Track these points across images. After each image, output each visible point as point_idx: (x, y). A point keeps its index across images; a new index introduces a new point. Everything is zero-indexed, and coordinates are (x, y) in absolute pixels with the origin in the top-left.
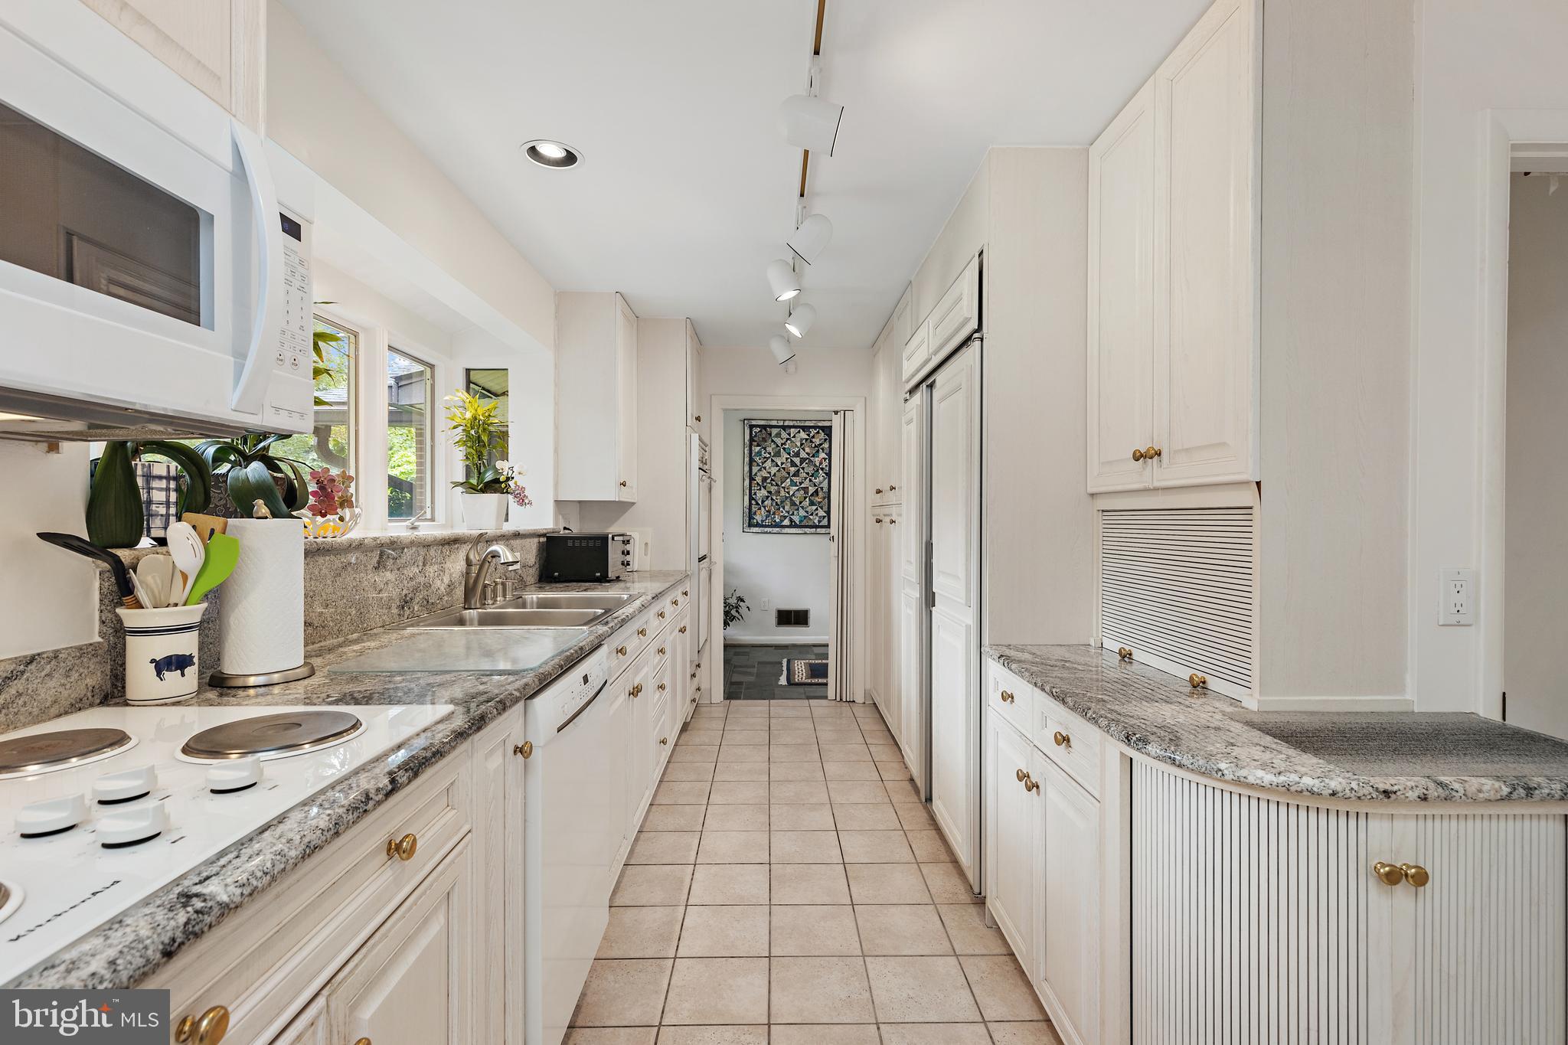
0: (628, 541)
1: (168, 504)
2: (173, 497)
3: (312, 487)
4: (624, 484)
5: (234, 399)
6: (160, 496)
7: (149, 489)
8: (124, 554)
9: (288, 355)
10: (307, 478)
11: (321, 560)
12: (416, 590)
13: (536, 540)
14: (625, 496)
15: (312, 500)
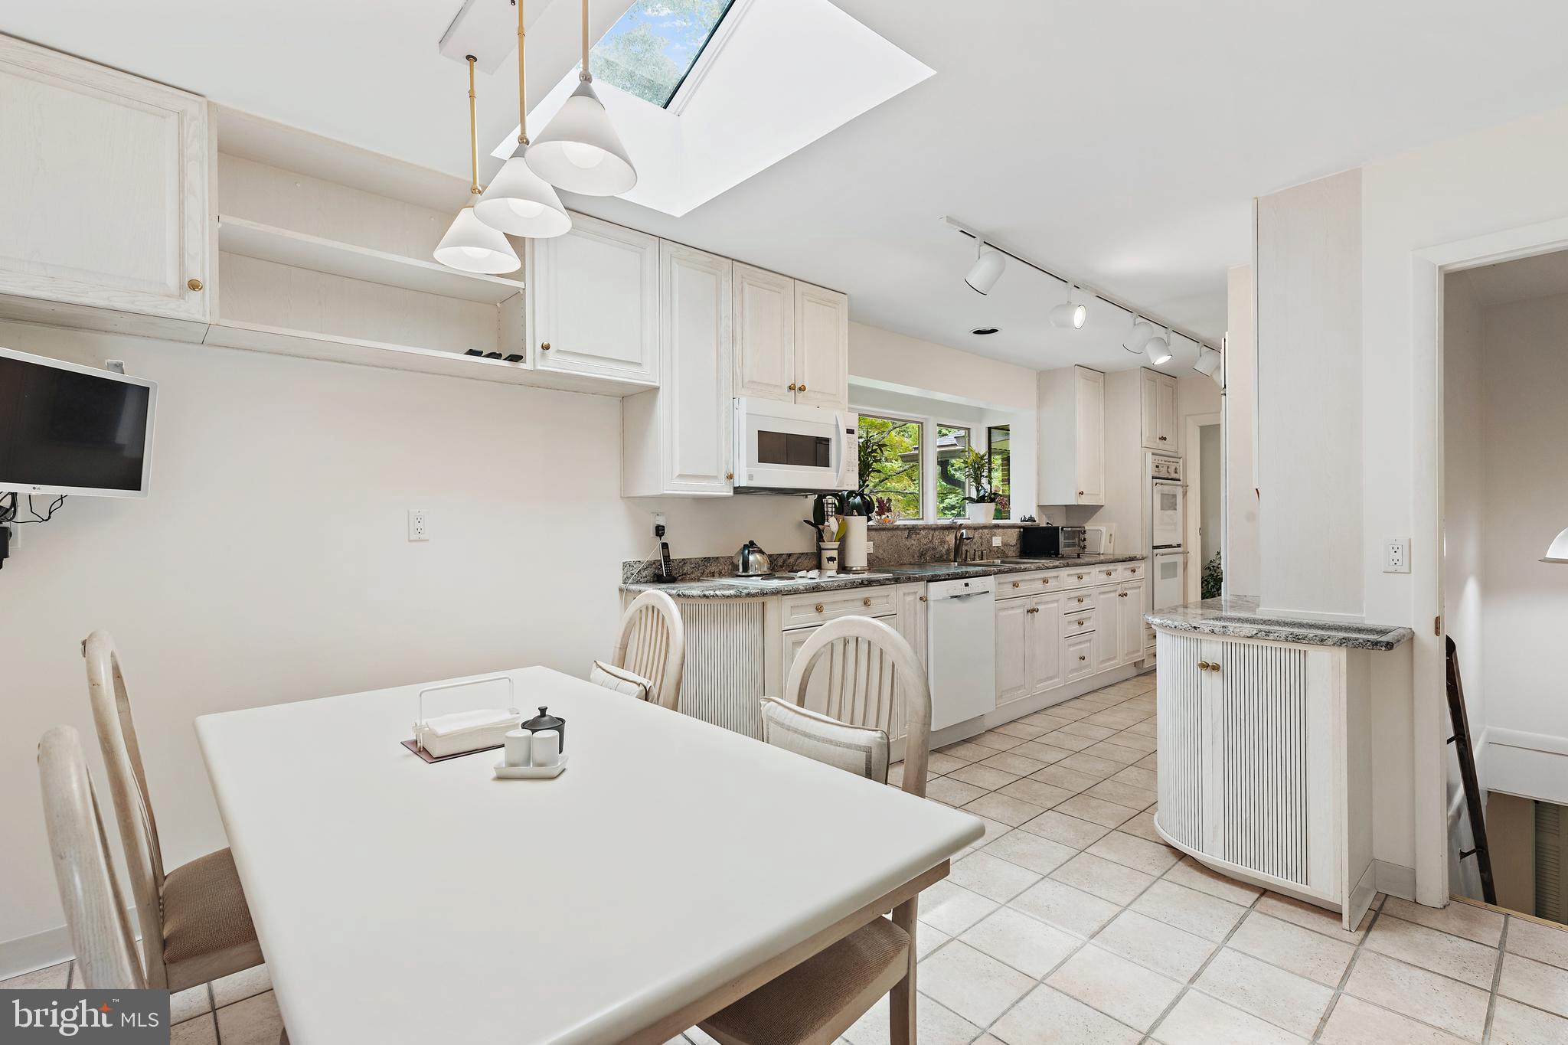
0: (1085, 531)
1: (832, 512)
2: (834, 509)
3: (876, 504)
4: (1082, 493)
5: (836, 484)
6: (830, 509)
7: (827, 507)
8: (821, 527)
9: (851, 469)
10: (875, 500)
11: (882, 533)
12: (927, 550)
13: (1018, 530)
14: (1084, 501)
15: (876, 509)
